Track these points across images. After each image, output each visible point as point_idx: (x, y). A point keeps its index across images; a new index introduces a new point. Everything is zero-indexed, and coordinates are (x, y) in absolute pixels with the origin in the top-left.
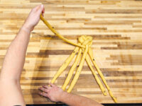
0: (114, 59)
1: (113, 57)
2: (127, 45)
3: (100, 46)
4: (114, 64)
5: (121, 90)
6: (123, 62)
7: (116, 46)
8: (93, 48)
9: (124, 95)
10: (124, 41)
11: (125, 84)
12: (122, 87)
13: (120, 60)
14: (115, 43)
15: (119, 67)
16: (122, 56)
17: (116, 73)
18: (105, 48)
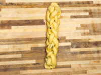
0: (85, 29)
1: (84, 26)
2: (99, 13)
3: (70, 15)
4: (84, 34)
5: (92, 62)
6: (94, 31)
7: (87, 14)
8: (61, 17)
9: (94, 68)
10: (96, 8)
11: (96, 55)
12: (93, 58)
13: (92, 29)
14: (86, 11)
15: (90, 37)
16: (93, 25)
17: (87, 44)
18: (75, 17)
